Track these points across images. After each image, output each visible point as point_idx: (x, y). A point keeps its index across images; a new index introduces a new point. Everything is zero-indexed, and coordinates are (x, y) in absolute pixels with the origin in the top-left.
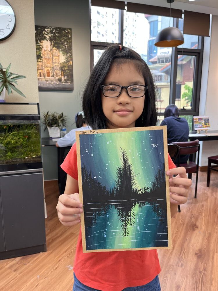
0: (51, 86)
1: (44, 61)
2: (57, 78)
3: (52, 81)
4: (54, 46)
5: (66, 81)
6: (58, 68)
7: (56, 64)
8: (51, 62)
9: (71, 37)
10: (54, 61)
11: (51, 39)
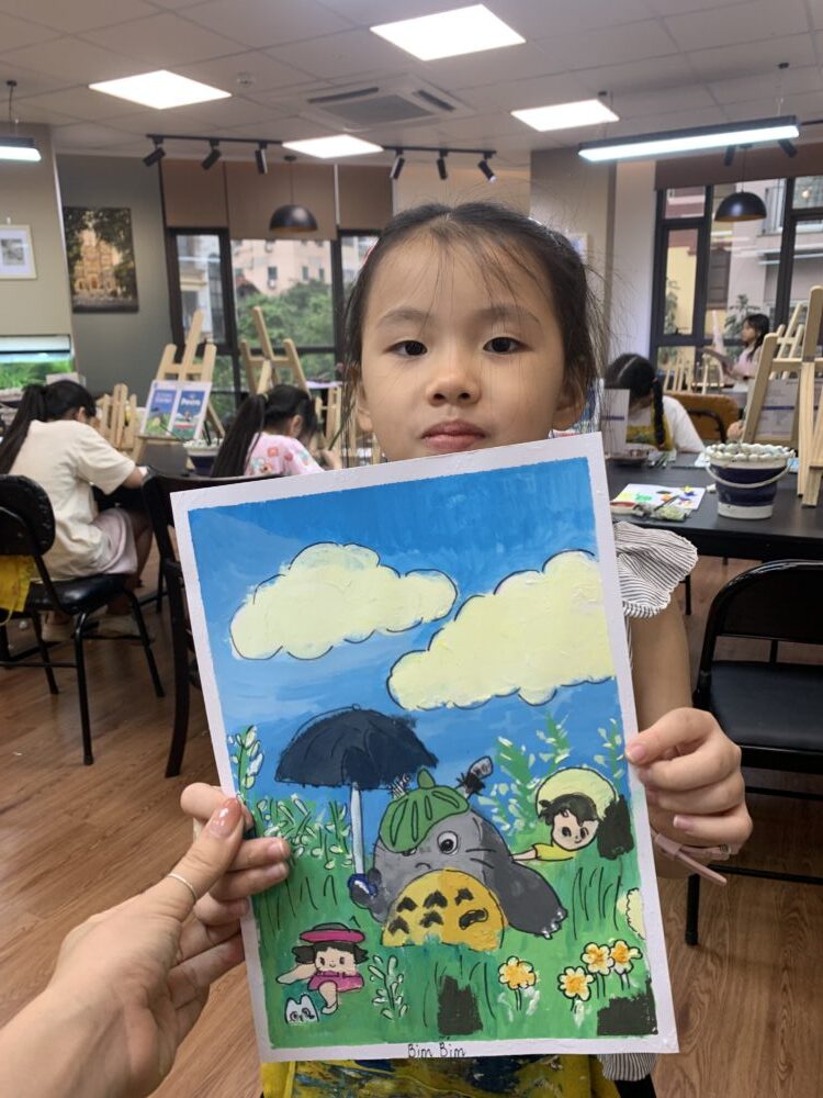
0: (99, 304)
1: (87, 263)
2: (110, 290)
3: (101, 296)
4: (102, 238)
5: (125, 295)
6: (110, 273)
7: (107, 268)
8: (97, 263)
9: (130, 225)
10: (103, 262)
11: (96, 228)
